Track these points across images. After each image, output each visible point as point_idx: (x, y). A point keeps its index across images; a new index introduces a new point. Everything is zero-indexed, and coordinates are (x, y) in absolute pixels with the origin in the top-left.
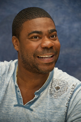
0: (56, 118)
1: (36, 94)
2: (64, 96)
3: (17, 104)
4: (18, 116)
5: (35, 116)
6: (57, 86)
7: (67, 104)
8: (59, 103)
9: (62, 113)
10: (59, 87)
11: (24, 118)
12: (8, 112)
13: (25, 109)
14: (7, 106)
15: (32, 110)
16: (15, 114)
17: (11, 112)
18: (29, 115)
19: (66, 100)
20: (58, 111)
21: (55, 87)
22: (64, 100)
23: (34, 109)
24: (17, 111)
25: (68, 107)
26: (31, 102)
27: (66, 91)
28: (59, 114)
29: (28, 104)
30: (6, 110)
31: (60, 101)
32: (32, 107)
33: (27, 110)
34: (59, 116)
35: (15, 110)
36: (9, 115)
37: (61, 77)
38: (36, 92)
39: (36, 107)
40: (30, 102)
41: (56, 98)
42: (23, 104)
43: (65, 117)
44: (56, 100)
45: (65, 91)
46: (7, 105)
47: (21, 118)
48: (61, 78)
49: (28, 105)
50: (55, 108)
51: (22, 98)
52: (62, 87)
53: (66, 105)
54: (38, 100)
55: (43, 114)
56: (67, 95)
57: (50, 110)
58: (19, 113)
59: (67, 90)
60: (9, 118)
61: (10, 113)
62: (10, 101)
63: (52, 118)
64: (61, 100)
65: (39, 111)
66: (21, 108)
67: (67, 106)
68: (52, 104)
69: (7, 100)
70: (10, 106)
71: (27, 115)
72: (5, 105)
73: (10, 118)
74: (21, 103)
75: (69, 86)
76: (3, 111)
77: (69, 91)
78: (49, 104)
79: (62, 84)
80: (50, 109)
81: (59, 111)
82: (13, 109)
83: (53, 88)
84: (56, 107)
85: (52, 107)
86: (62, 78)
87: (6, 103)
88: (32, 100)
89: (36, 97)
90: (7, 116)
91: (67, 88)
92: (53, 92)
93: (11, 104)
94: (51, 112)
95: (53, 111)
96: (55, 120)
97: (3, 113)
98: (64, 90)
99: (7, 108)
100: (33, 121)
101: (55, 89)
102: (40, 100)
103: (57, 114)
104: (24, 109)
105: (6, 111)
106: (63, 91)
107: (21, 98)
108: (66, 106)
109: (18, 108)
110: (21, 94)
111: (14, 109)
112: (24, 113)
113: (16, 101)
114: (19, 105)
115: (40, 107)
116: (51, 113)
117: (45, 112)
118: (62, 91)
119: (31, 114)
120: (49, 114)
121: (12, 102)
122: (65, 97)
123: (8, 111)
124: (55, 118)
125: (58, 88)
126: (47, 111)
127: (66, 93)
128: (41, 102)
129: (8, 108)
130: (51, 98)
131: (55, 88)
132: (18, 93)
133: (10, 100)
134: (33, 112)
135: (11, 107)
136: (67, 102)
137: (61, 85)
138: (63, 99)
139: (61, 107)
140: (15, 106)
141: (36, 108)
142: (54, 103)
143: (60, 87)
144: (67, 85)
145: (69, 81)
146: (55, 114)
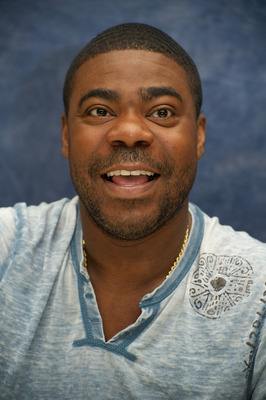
0: (216, 382)
1: (145, 307)
2: (242, 309)
3: (84, 336)
4: (87, 378)
5: (145, 378)
6: (216, 275)
7: (250, 336)
8: (225, 334)
9: (234, 368)
10: (222, 279)
11: (109, 383)
12: (55, 367)
13: (112, 354)
14: (51, 347)
15: (132, 358)
16: (78, 371)
17: (65, 364)
18: (123, 374)
19: (247, 323)
20: (221, 360)
21: (210, 280)
22: (241, 322)
23: (139, 354)
24: (86, 362)
25: (254, 347)
26: (131, 330)
27: (248, 291)
28: (226, 371)
29: (120, 337)
30: (51, 358)
31: (229, 327)
32: (132, 347)
33: (118, 357)
34: (225, 375)
35: (77, 358)
36: (58, 374)
37: (227, 248)
38: (144, 299)
39: (148, 346)
40: (126, 333)
41: (215, 316)
42: (104, 339)
43: (245, 380)
44: (213, 322)
45: (243, 292)
46: (52, 344)
47: (98, 386)
48: (230, 251)
49: (120, 342)
50: (213, 352)
51: (99, 317)
52: (231, 278)
53: (247, 339)
54: (153, 325)
55: (170, 369)
56: (249, 307)
57: (195, 358)
58: (91, 367)
59: (248, 286)
60: (60, 386)
61: (62, 369)
62: (61, 328)
63: (202, 384)
64: (231, 324)
65: (156, 361)
66: (98, 352)
67: (252, 341)
68: (200, 336)
69: (50, 326)
70: (61, 345)
71: (120, 376)
72: (46, 342)
73: (64, 384)
74: (96, 336)
75: (257, 275)
76: (39, 363)
77: (257, 293)
78: (191, 336)
79: (232, 269)
80: (196, 353)
81: (226, 361)
82: (73, 353)
83: (203, 283)
84: (215, 348)
85: (202, 348)
86: (233, 250)
87: (49, 337)
88: (133, 325)
89: (145, 314)
90: (54, 378)
91: (251, 282)
92: (203, 298)
93: (66, 340)
94: (199, 363)
95: (206, 361)
96: (212, 389)
97: (40, 369)
98: (241, 289)
99: (52, 353)
100: (138, 394)
101: (210, 288)
102: (159, 323)
103: (218, 369)
104: (107, 354)
105: (50, 363)
106: (237, 291)
107: (98, 320)
108: (248, 344)
109: (88, 352)
110: (96, 306)
111: (75, 356)
112: (108, 366)
113: (82, 327)
114: (89, 342)
115: (160, 345)
116: (198, 367)
117: (177, 362)
118: (232, 291)
119: (131, 371)
120: (192, 370)
121: (69, 331)
122: (244, 314)
123: (56, 362)
124: (212, 384)
125: (219, 284)
126: (183, 360)
127: (245, 300)
128: (163, 332)
129: (56, 351)
130: (197, 318)
131: (209, 284)
132: (88, 301)
133: (62, 326)
134: (137, 365)
135: (64, 348)
136: (252, 329)
137: (228, 272)
138: (237, 321)
139: (232, 345)
140: (78, 344)
141: (147, 352)
142: (207, 335)
143: (226, 278)
144: (250, 272)
145: (255, 258)
146: (213, 371)
